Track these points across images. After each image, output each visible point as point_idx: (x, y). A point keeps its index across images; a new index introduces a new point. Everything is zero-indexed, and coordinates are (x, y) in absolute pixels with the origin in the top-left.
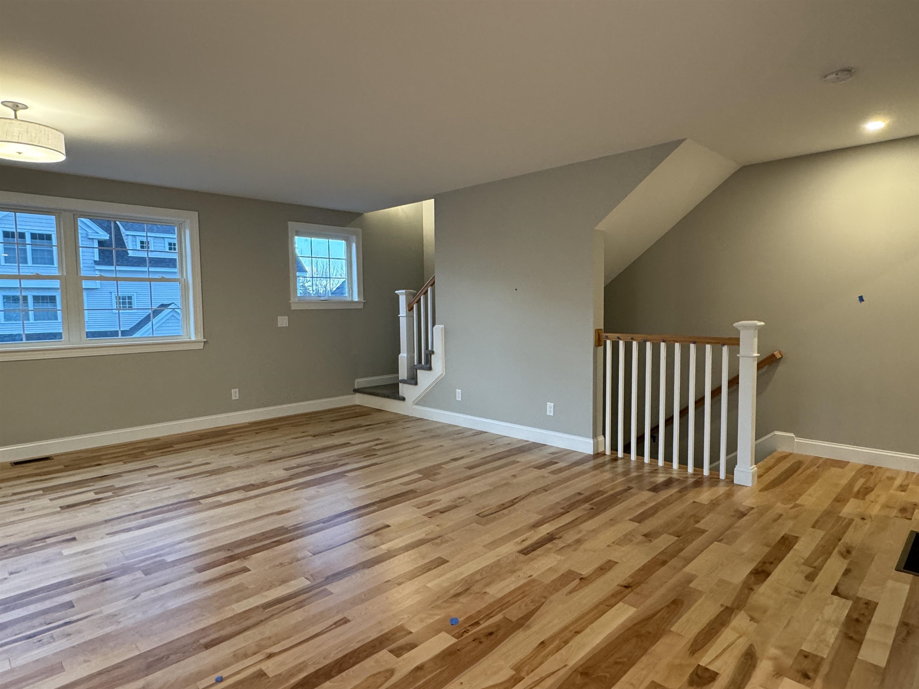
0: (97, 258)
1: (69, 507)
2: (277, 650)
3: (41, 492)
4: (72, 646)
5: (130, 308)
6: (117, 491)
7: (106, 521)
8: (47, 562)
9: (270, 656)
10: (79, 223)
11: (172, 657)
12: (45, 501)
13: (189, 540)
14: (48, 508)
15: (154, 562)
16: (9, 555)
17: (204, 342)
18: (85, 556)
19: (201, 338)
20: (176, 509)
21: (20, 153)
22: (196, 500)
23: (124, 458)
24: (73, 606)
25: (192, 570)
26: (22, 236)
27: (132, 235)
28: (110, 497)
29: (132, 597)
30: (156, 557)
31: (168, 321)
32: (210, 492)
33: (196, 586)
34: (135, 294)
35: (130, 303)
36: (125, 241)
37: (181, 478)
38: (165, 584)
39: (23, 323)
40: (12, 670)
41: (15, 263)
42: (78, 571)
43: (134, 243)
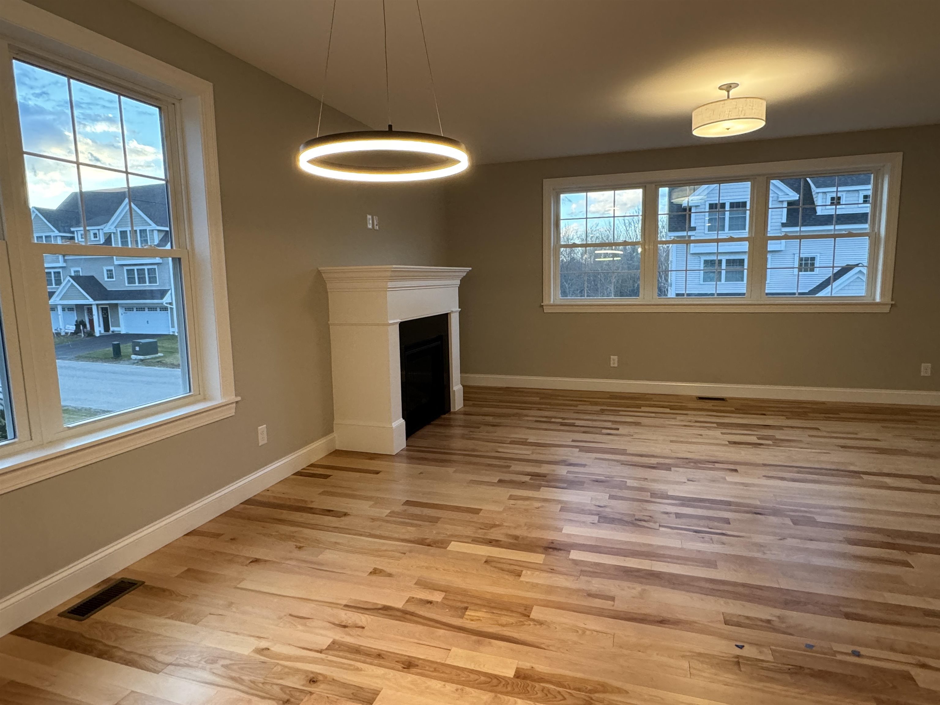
0: (784, 220)
1: (735, 443)
2: (933, 665)
3: (715, 425)
4: (726, 553)
5: (812, 270)
6: (777, 442)
7: (765, 465)
8: (714, 481)
9: (924, 666)
10: (771, 187)
11: (810, 606)
12: (717, 433)
13: (844, 509)
14: (717, 439)
15: (803, 516)
16: (688, 466)
17: (892, 305)
18: (742, 487)
19: (888, 300)
20: (833, 475)
21: (728, 129)
22: (857, 474)
23: (787, 414)
24: (729, 523)
25: (841, 539)
26: (723, 205)
27: (823, 192)
28: (769, 445)
29: (780, 538)
30: (806, 512)
31: (852, 284)
32: (874, 470)
33: (844, 556)
34: (818, 255)
35: (813, 264)
36: (815, 200)
37: (842, 447)
38: (811, 540)
39: (716, 284)
40: (682, 549)
41: (715, 231)
42: (738, 497)
43: (824, 200)
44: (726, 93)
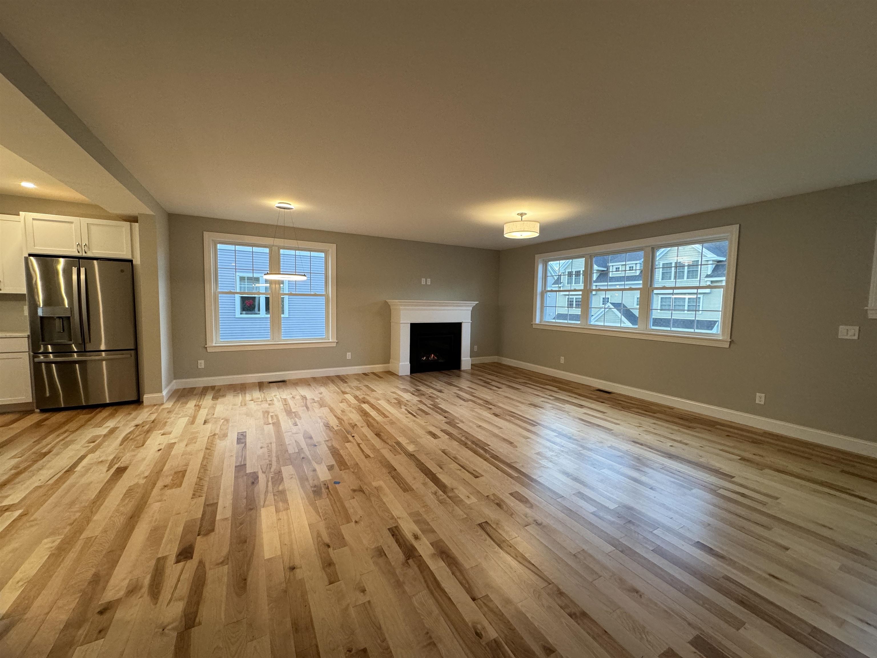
17: (730, 341)
19: (727, 338)
44: (521, 217)
